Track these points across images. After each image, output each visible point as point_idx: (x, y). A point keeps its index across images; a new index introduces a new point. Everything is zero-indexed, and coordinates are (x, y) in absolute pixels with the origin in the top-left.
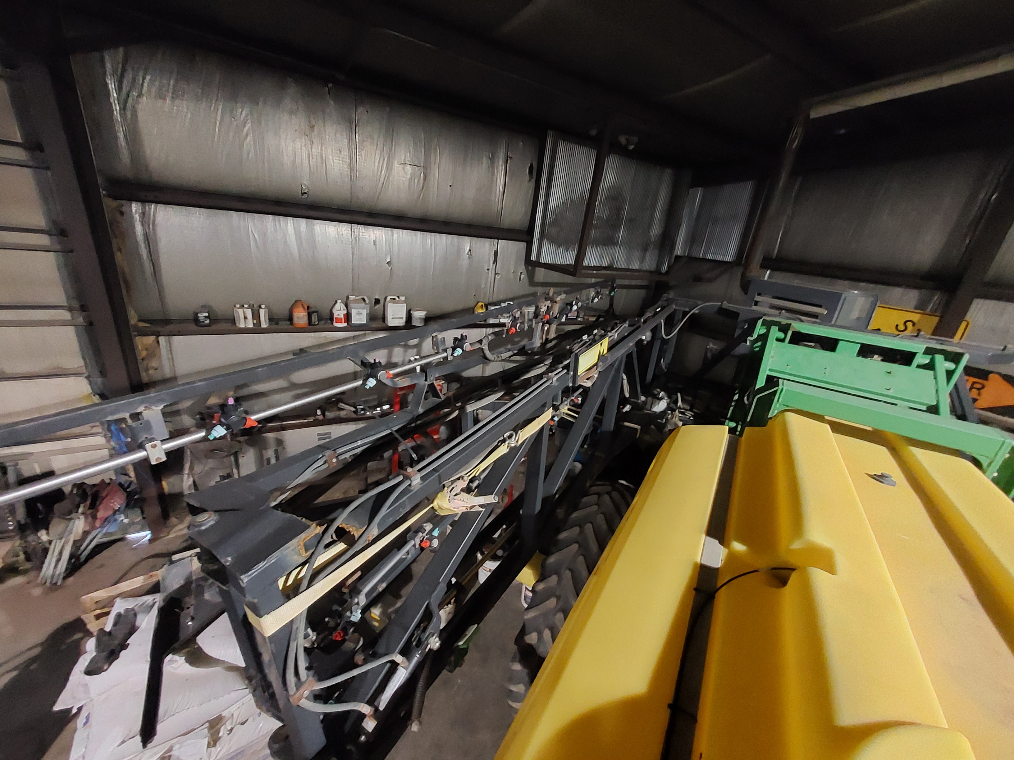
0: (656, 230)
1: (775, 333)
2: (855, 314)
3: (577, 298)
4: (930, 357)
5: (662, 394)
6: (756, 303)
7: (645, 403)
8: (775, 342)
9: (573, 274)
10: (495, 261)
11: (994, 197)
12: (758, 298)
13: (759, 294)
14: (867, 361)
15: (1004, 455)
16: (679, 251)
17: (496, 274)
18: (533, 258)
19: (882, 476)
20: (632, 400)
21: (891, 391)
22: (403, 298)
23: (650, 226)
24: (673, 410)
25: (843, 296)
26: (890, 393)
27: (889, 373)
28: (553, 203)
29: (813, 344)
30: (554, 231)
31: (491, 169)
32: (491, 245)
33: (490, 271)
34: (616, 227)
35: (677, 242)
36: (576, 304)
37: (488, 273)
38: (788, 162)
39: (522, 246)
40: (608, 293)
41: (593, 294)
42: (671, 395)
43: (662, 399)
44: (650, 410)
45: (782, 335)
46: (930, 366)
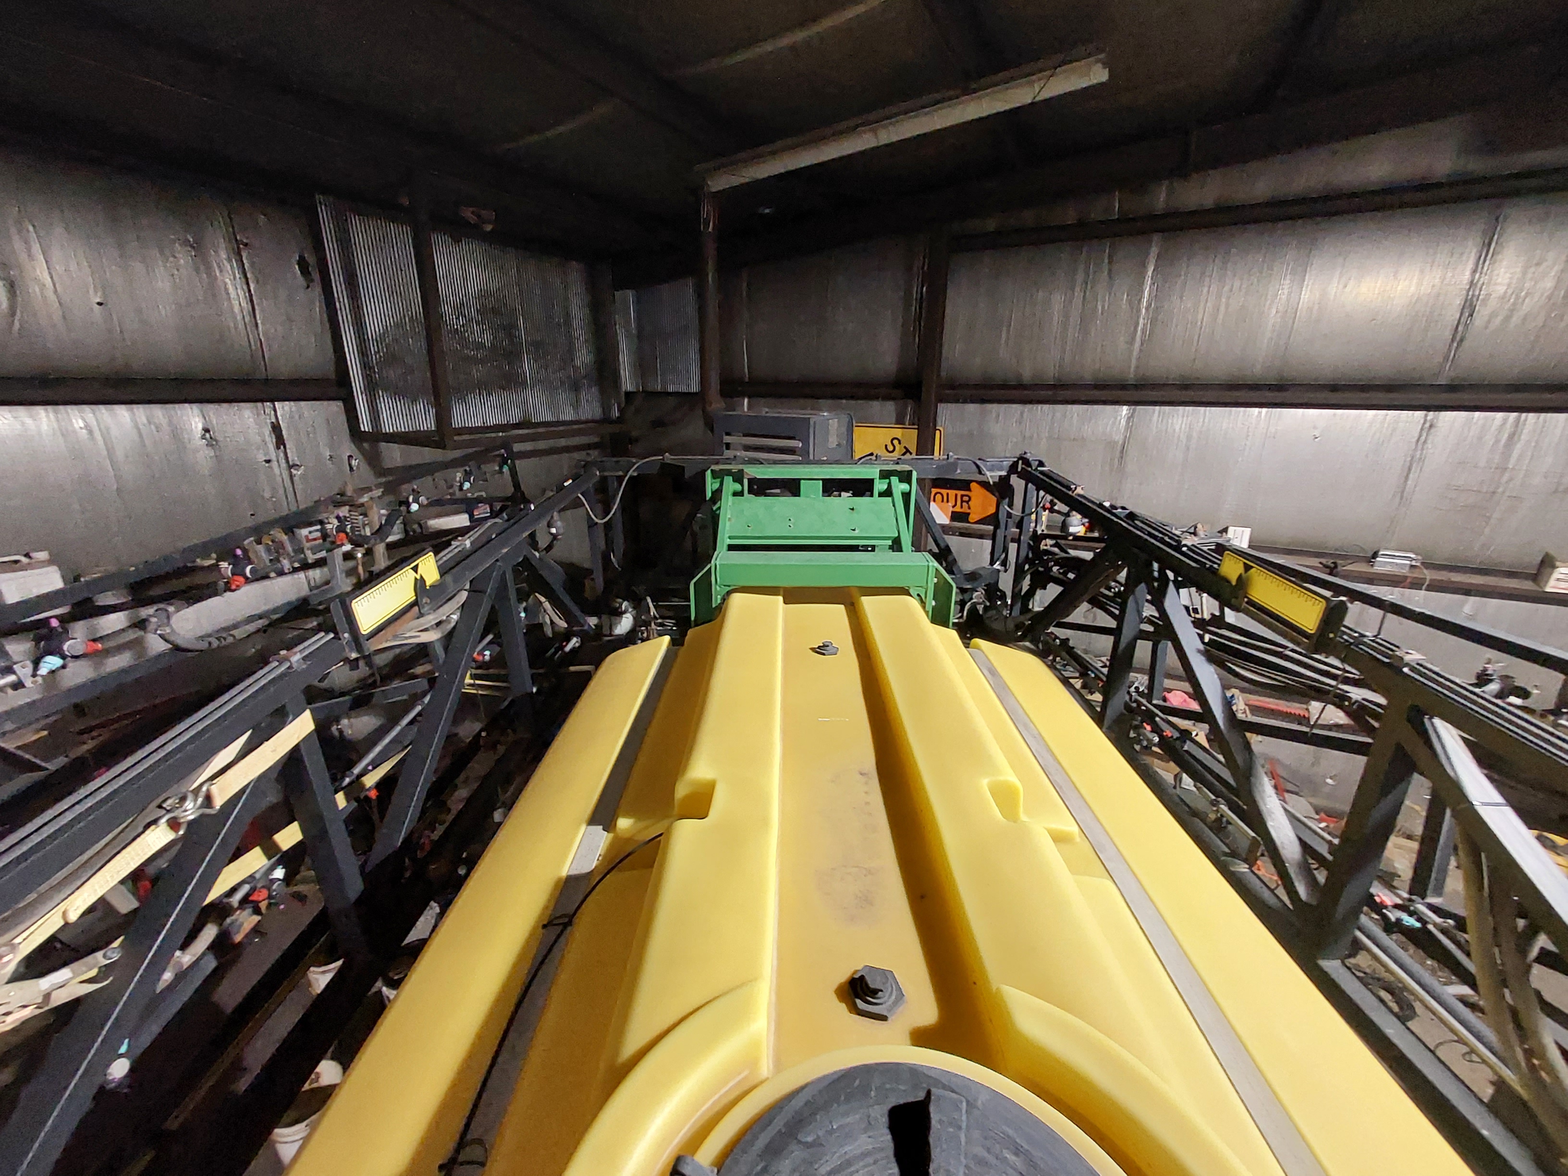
0: (584, 357)
1: (731, 486)
2: (833, 442)
3: (413, 490)
4: (887, 481)
5: (625, 604)
6: (728, 446)
7: (598, 627)
8: (731, 498)
9: (440, 445)
10: (280, 442)
11: (924, 289)
12: (727, 439)
13: (728, 434)
14: (833, 500)
15: (932, 580)
16: (628, 383)
17: (290, 467)
18: (365, 425)
19: (824, 646)
20: (575, 629)
21: (857, 531)
22: (42, 555)
23: (571, 351)
24: (647, 624)
25: (812, 423)
26: (856, 533)
27: (853, 509)
28: (373, 326)
29: (778, 491)
30: (392, 374)
31: (202, 267)
32: (258, 415)
33: (274, 464)
34: (513, 355)
35: (622, 371)
36: (416, 501)
37: (270, 467)
38: (710, 250)
39: (336, 408)
40: (497, 468)
41: (459, 476)
42: (638, 604)
43: (625, 612)
44: (611, 635)
45: (738, 487)
46: (888, 493)
